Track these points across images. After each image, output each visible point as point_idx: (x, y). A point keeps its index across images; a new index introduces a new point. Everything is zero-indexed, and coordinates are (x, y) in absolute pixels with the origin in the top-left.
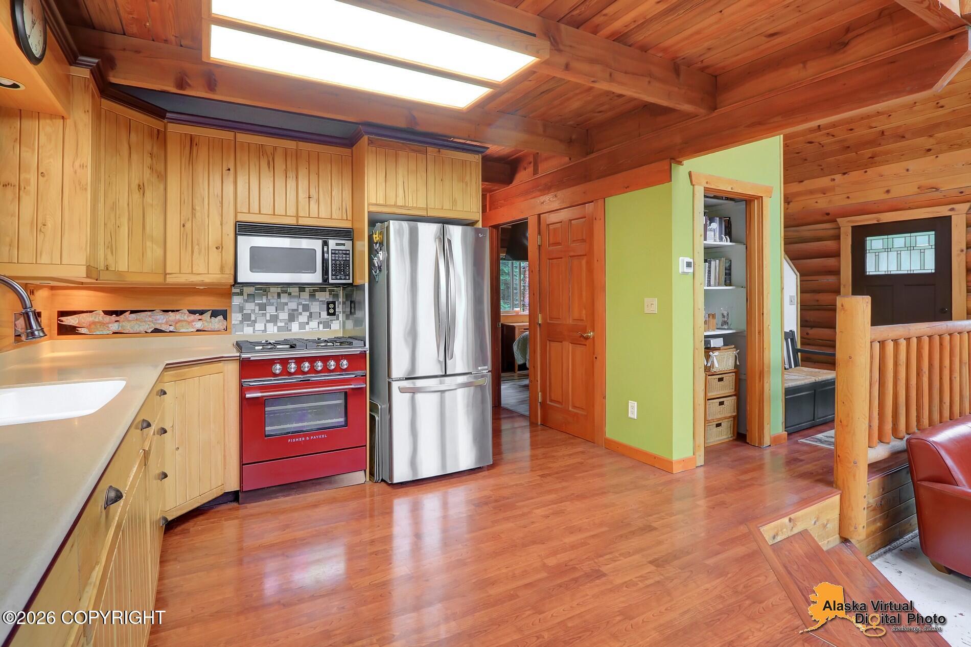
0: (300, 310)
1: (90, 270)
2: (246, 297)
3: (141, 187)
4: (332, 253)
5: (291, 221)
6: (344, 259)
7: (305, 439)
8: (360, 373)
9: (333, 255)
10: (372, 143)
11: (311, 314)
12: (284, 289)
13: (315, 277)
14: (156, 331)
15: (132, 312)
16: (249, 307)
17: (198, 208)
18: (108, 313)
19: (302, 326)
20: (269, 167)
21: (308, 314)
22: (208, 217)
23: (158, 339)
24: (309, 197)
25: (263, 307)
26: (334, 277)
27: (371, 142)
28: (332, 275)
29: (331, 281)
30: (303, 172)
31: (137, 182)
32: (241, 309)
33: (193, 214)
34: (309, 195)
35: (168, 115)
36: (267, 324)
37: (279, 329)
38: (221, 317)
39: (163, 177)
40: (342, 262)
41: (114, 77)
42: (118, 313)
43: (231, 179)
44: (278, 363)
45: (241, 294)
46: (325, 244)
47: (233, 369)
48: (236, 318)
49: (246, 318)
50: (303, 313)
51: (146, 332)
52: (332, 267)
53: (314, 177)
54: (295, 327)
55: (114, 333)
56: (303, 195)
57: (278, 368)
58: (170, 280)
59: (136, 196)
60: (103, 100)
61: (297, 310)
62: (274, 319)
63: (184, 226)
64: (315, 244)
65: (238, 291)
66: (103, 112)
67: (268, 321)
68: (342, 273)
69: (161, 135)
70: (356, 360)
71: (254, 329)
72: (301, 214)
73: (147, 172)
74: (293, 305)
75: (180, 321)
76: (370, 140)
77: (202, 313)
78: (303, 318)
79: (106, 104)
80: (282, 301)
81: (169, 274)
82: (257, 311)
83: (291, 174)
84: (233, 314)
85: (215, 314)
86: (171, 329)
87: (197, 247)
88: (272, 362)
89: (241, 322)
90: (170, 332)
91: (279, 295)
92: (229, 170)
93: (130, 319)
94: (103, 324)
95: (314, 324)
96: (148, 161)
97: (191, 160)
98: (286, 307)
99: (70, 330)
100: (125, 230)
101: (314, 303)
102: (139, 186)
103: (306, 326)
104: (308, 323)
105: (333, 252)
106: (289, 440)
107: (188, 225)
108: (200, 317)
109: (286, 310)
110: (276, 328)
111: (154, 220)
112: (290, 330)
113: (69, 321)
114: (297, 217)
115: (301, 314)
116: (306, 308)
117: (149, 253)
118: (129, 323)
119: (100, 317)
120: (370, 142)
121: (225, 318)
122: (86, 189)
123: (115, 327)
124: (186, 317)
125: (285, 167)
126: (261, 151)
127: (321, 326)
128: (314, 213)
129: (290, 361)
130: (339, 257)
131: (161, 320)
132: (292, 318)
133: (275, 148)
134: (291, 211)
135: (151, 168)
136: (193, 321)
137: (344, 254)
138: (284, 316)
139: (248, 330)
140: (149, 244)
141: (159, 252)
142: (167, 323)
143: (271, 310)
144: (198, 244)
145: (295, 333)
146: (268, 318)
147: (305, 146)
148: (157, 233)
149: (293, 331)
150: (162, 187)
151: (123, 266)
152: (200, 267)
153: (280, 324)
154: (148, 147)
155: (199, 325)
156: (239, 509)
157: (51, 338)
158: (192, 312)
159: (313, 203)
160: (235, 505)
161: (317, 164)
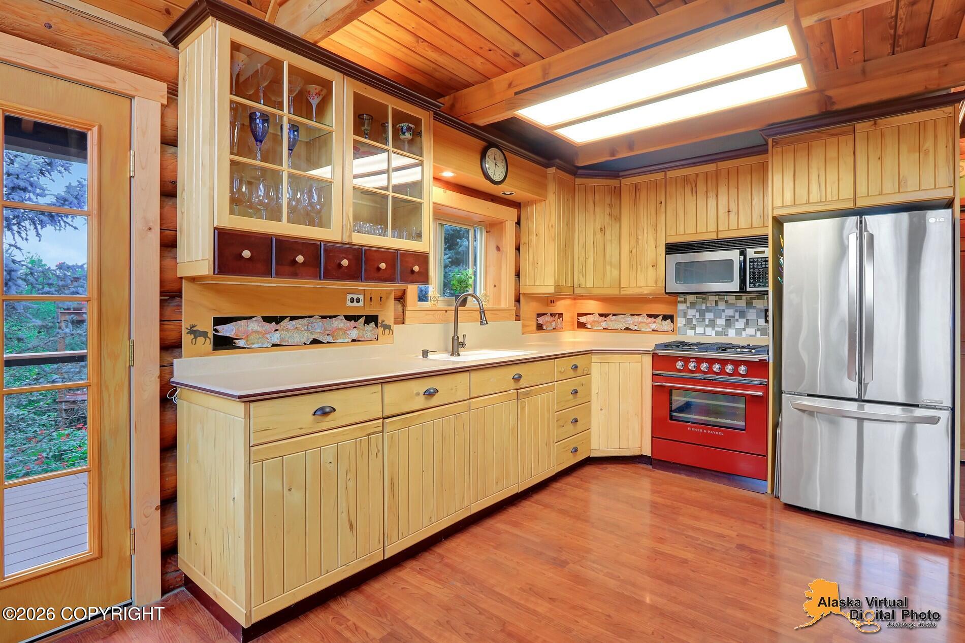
0: (737, 317)
2: (688, 305)
3: (603, 230)
4: (750, 262)
5: (712, 236)
6: (764, 266)
7: (703, 431)
9: (751, 264)
10: (777, 143)
11: (747, 320)
12: (721, 297)
13: (734, 286)
14: (627, 329)
15: (614, 315)
16: (691, 313)
17: (640, 237)
18: (601, 315)
19: (739, 332)
20: (692, 193)
21: (744, 320)
22: (647, 243)
23: (628, 335)
24: (729, 212)
25: (702, 313)
26: (752, 285)
28: (750, 283)
29: (748, 289)
30: (723, 190)
31: (599, 227)
32: (685, 315)
33: (637, 242)
34: (729, 209)
35: (621, 174)
36: (706, 328)
37: (717, 333)
38: (669, 321)
39: (618, 219)
40: (761, 270)
41: (578, 163)
42: (606, 315)
43: (663, 209)
44: (681, 360)
45: (685, 302)
46: (743, 253)
48: (680, 322)
49: (689, 323)
50: (740, 320)
51: (621, 330)
52: (750, 275)
53: (733, 191)
54: (732, 332)
55: (604, 329)
56: (722, 210)
57: (679, 365)
58: (623, 292)
59: (599, 236)
60: (577, 179)
61: (734, 317)
62: (712, 324)
63: (631, 252)
64: (733, 255)
65: (682, 299)
66: (577, 186)
67: (707, 326)
68: (761, 280)
69: (618, 190)
71: (695, 332)
72: (720, 229)
73: (607, 218)
74: (730, 312)
75: (641, 322)
76: (775, 142)
77: (656, 316)
78: (740, 324)
79: (579, 181)
80: (719, 308)
81: (623, 288)
82: (698, 317)
83: (712, 194)
84: (679, 319)
85: (665, 318)
86: (636, 328)
87: (640, 266)
88: (676, 359)
89: (685, 325)
90: (635, 330)
91: (717, 302)
92: (661, 203)
93: (612, 319)
94: (598, 323)
95: (751, 331)
96: (607, 210)
97: (636, 201)
98: (723, 313)
99: (582, 326)
100: (591, 260)
101: (751, 310)
102: (601, 229)
103: (743, 332)
104: (744, 330)
105: (751, 260)
107: (634, 251)
108: (655, 320)
109: (723, 317)
110: (714, 332)
111: (612, 250)
112: (727, 335)
113: (583, 319)
114: (717, 232)
115: (737, 320)
116: (742, 314)
117: (608, 273)
118: (612, 322)
119: (597, 318)
120: (774, 144)
121: (672, 322)
122: (554, 240)
123: (604, 325)
124: (645, 320)
125: (705, 189)
126: (686, 180)
127: (759, 333)
128: (733, 225)
129: (691, 360)
130: (761, 265)
131: (630, 321)
132: (729, 322)
133: (697, 175)
134: (712, 227)
135: (610, 215)
136: (650, 323)
137: (764, 261)
138: (721, 322)
139: (690, 333)
140: (608, 268)
141: (616, 273)
142: (633, 323)
143: (709, 316)
144: (640, 265)
145: (732, 338)
146: (707, 323)
147: (723, 165)
148: (615, 260)
149: (729, 335)
150: (618, 225)
152: (642, 283)
153: (717, 329)
154: (607, 201)
155: (654, 326)
156: (650, 470)
157: (573, 330)
158: (649, 316)
159: (733, 216)
160: (650, 467)
161: (736, 179)
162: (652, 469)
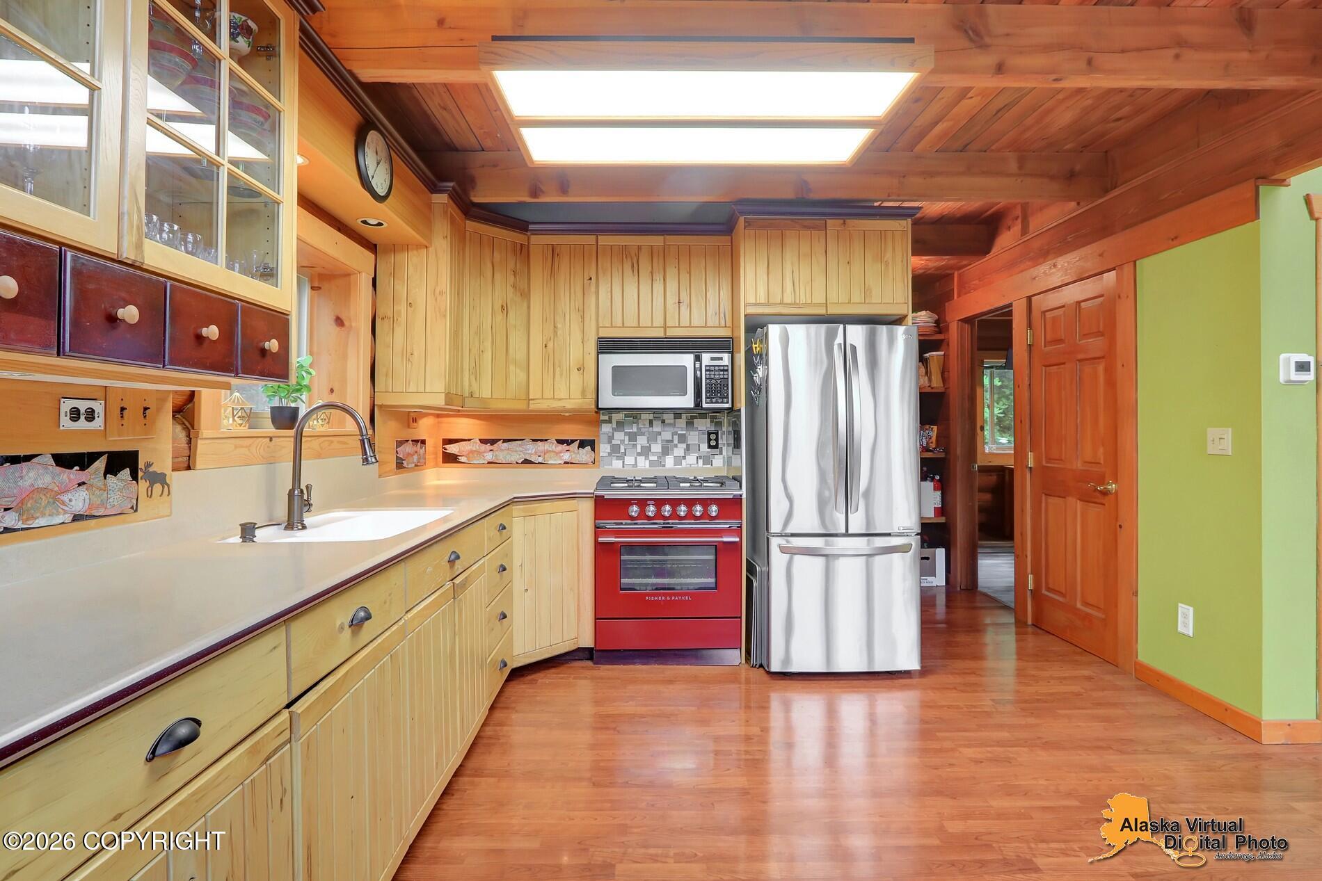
0: (676, 441)
1: (449, 397)
2: (614, 426)
3: (504, 308)
4: (706, 370)
5: (658, 333)
6: (721, 377)
7: (666, 598)
8: (734, 522)
9: (708, 373)
10: (750, 225)
11: (688, 446)
12: (658, 415)
13: (687, 401)
14: (526, 462)
15: (506, 441)
16: (619, 436)
17: (559, 326)
18: (483, 441)
19: (678, 461)
20: (633, 271)
21: (684, 446)
22: (570, 335)
23: (527, 471)
24: (679, 303)
25: (633, 437)
26: (708, 400)
27: (748, 224)
28: (706, 398)
29: (705, 405)
30: (672, 272)
31: (500, 302)
32: (611, 439)
33: (555, 332)
34: (679, 300)
35: (531, 227)
36: (638, 458)
37: (652, 464)
38: (588, 448)
39: (525, 295)
40: (719, 381)
41: (475, 196)
42: (493, 442)
43: (593, 289)
44: (636, 504)
45: (610, 421)
46: (698, 358)
47: (587, 507)
48: (604, 449)
49: (615, 449)
50: (679, 445)
51: (517, 463)
52: (706, 388)
53: (684, 276)
54: (669, 461)
55: (489, 463)
56: (672, 300)
57: (634, 511)
58: (534, 406)
59: (500, 317)
60: (468, 222)
61: (672, 441)
62: (646, 451)
63: (546, 346)
64: (686, 360)
65: (606, 418)
66: (468, 233)
67: (639, 454)
68: (719, 395)
69: (525, 250)
70: (730, 507)
71: (623, 462)
72: (669, 324)
73: (510, 290)
74: (667, 435)
75: (548, 451)
76: (747, 222)
77: (569, 442)
78: (679, 451)
79: (471, 225)
80: (654, 430)
81: (532, 399)
82: (627, 442)
83: (658, 277)
84: (601, 445)
85: (582, 444)
86: (540, 460)
87: (559, 369)
88: (628, 502)
89: (610, 454)
90: (539, 463)
91: (651, 422)
92: (591, 279)
93: (502, 448)
94: (480, 453)
95: (691, 459)
96: (511, 279)
97: (553, 274)
98: (659, 437)
99: (450, 459)
100: (488, 356)
101: (692, 433)
102: (502, 306)
103: (683, 461)
104: (684, 458)
105: (708, 368)
106: (647, 598)
107: (550, 345)
108: (568, 448)
109: (659, 441)
110: (647, 462)
111: (517, 340)
112: (664, 466)
113: (452, 449)
114: (665, 328)
115: (676, 446)
116: (682, 439)
117: (512, 377)
118: (502, 452)
119: (476, 445)
120: (746, 224)
121: (593, 449)
122: (445, 316)
123: (489, 457)
124: (554, 447)
125: (650, 268)
126: (624, 252)
127: (701, 461)
128: (685, 322)
129: (649, 503)
130: (715, 375)
131: (531, 451)
132: (666, 451)
133: (639, 248)
134: (659, 321)
135: (514, 286)
136: (561, 452)
137: (722, 371)
138: (657, 448)
139: (617, 464)
140: (512, 368)
141: (522, 376)
142: (536, 453)
143: (642, 441)
144: (560, 367)
145: (670, 470)
146: (639, 450)
147: (673, 240)
148: (521, 355)
149: (666, 466)
150: (525, 305)
151: (486, 393)
152: (562, 394)
153: (653, 458)
154: (511, 265)
155: (566, 457)
156: (592, 669)
157: (436, 466)
158: (560, 442)
159: (684, 308)
160: (590, 663)
161: (688, 261)
162: (593, 665)
